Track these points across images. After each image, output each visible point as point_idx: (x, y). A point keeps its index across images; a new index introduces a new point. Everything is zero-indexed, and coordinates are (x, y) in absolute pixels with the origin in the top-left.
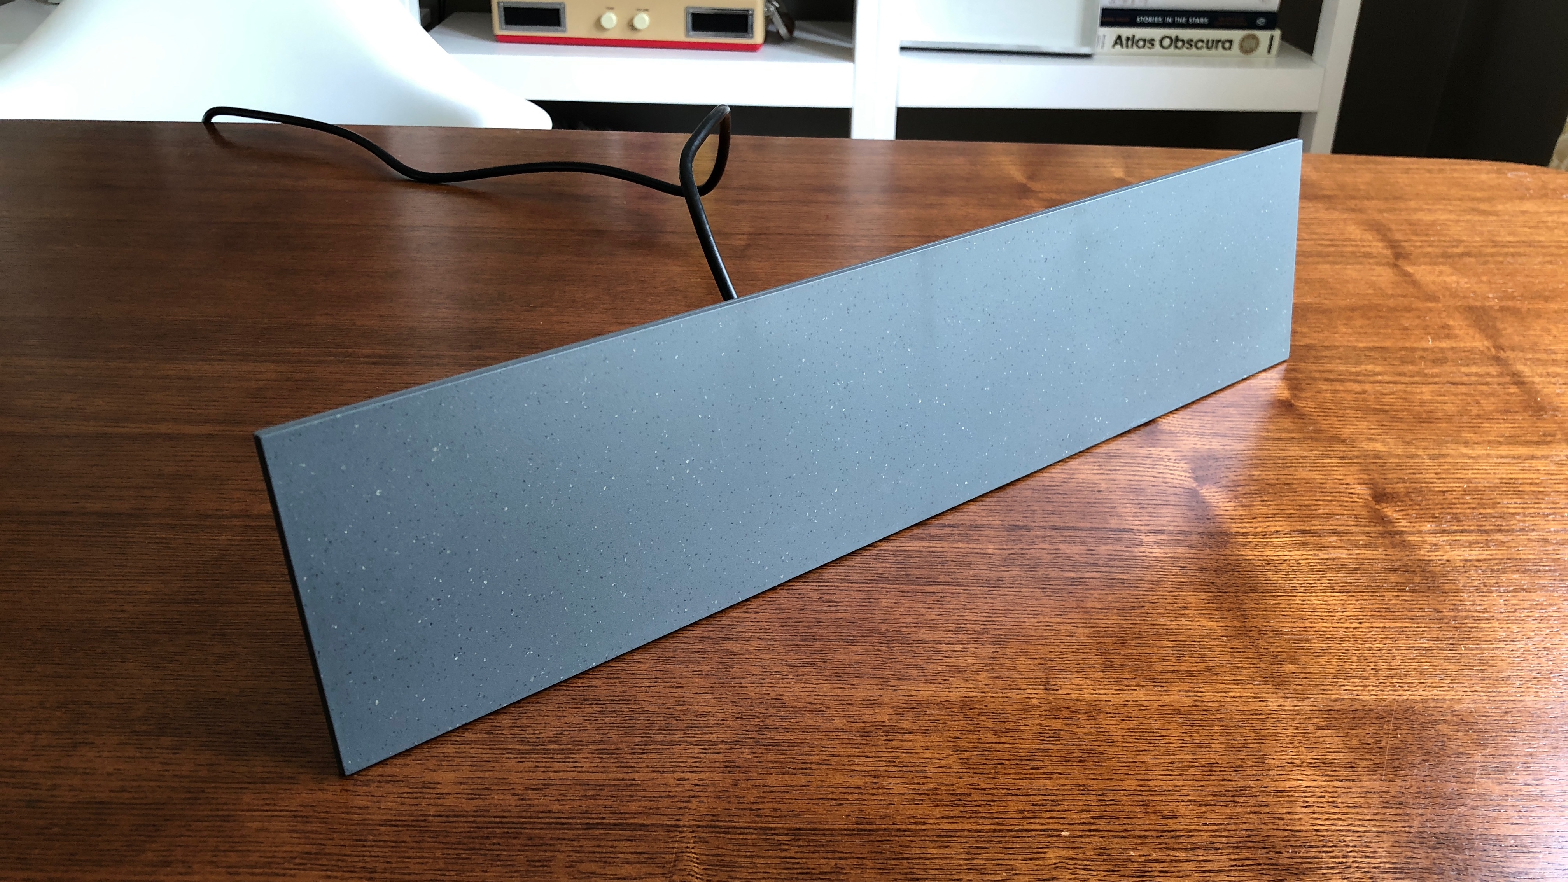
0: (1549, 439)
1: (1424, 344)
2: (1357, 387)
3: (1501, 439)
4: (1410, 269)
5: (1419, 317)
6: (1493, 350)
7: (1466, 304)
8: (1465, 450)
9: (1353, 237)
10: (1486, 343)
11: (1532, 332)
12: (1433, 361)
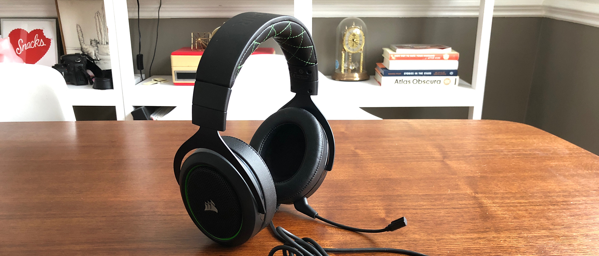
0: (487, 230)
1: (446, 192)
2: (414, 211)
3: (468, 231)
4: (448, 162)
5: (447, 182)
6: (473, 194)
7: (467, 175)
8: (452, 236)
9: (429, 151)
10: (471, 191)
11: (490, 186)
12: (448, 199)
